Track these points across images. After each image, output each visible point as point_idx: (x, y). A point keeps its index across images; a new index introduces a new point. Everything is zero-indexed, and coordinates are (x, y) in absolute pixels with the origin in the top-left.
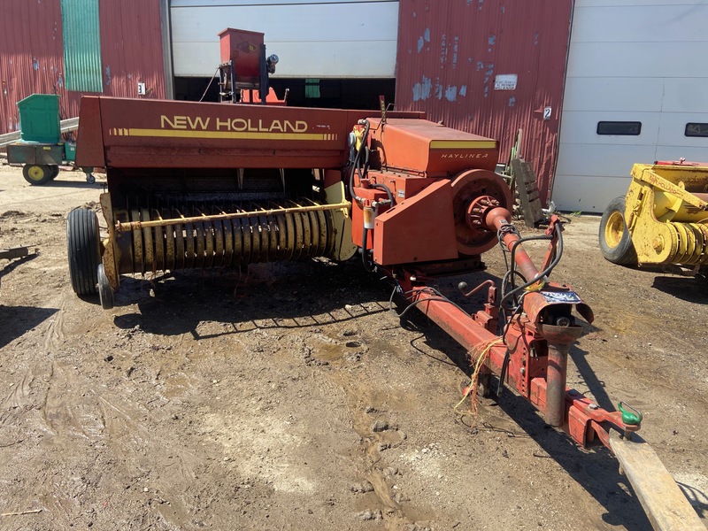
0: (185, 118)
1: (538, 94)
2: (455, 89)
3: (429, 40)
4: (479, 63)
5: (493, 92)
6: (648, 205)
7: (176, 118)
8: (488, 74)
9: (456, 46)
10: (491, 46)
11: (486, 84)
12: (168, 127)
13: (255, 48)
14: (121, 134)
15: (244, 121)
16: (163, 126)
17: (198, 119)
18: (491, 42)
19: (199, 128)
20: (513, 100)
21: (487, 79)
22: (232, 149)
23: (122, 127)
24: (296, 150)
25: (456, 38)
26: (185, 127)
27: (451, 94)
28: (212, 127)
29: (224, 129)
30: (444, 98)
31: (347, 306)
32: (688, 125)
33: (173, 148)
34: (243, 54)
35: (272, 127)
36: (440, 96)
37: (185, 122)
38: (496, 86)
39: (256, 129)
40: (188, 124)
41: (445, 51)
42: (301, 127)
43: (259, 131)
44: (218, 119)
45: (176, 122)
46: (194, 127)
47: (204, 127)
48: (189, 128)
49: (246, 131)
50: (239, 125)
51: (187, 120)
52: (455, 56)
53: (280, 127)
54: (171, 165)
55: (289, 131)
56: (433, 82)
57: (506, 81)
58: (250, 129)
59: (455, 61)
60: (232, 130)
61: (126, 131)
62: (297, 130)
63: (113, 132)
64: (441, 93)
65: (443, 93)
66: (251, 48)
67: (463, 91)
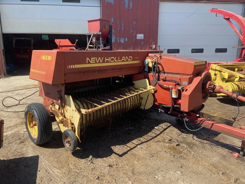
0: (95, 58)
1: (150, 40)
2: (123, 39)
3: (113, 21)
4: (131, 30)
5: (136, 39)
6: (219, 77)
7: (92, 58)
8: (134, 34)
9: (123, 24)
10: (134, 24)
11: (134, 37)
12: (89, 63)
13: (108, 27)
14: (71, 67)
15: (114, 58)
16: (87, 63)
17: (99, 58)
18: (134, 23)
19: (99, 62)
20: (143, 43)
21: (134, 35)
22: (108, 70)
23: (72, 64)
24: (128, 68)
25: (123, 21)
26: (95, 62)
27: (122, 41)
28: (103, 62)
29: (107, 62)
30: (120, 42)
31: (155, 128)
32: (192, 49)
33: (89, 72)
34: (104, 30)
35: (122, 59)
36: (118, 41)
37: (95, 60)
38: (137, 38)
39: (117, 61)
40: (96, 61)
41: (119, 25)
42: (131, 58)
43: (118, 62)
44: (106, 58)
45: (92, 60)
46: (98, 62)
47: (101, 62)
48: (96, 63)
49: (114, 62)
50: (112, 59)
51: (95, 59)
52: (123, 27)
53: (124, 59)
54: (88, 79)
55: (127, 61)
56: (116, 36)
57: (140, 36)
58: (116, 61)
59: (123, 29)
60: (110, 62)
61: (73, 66)
62: (129, 60)
63: (68, 67)
64: (119, 40)
65: (120, 40)
66: (107, 27)
67: (126, 40)
